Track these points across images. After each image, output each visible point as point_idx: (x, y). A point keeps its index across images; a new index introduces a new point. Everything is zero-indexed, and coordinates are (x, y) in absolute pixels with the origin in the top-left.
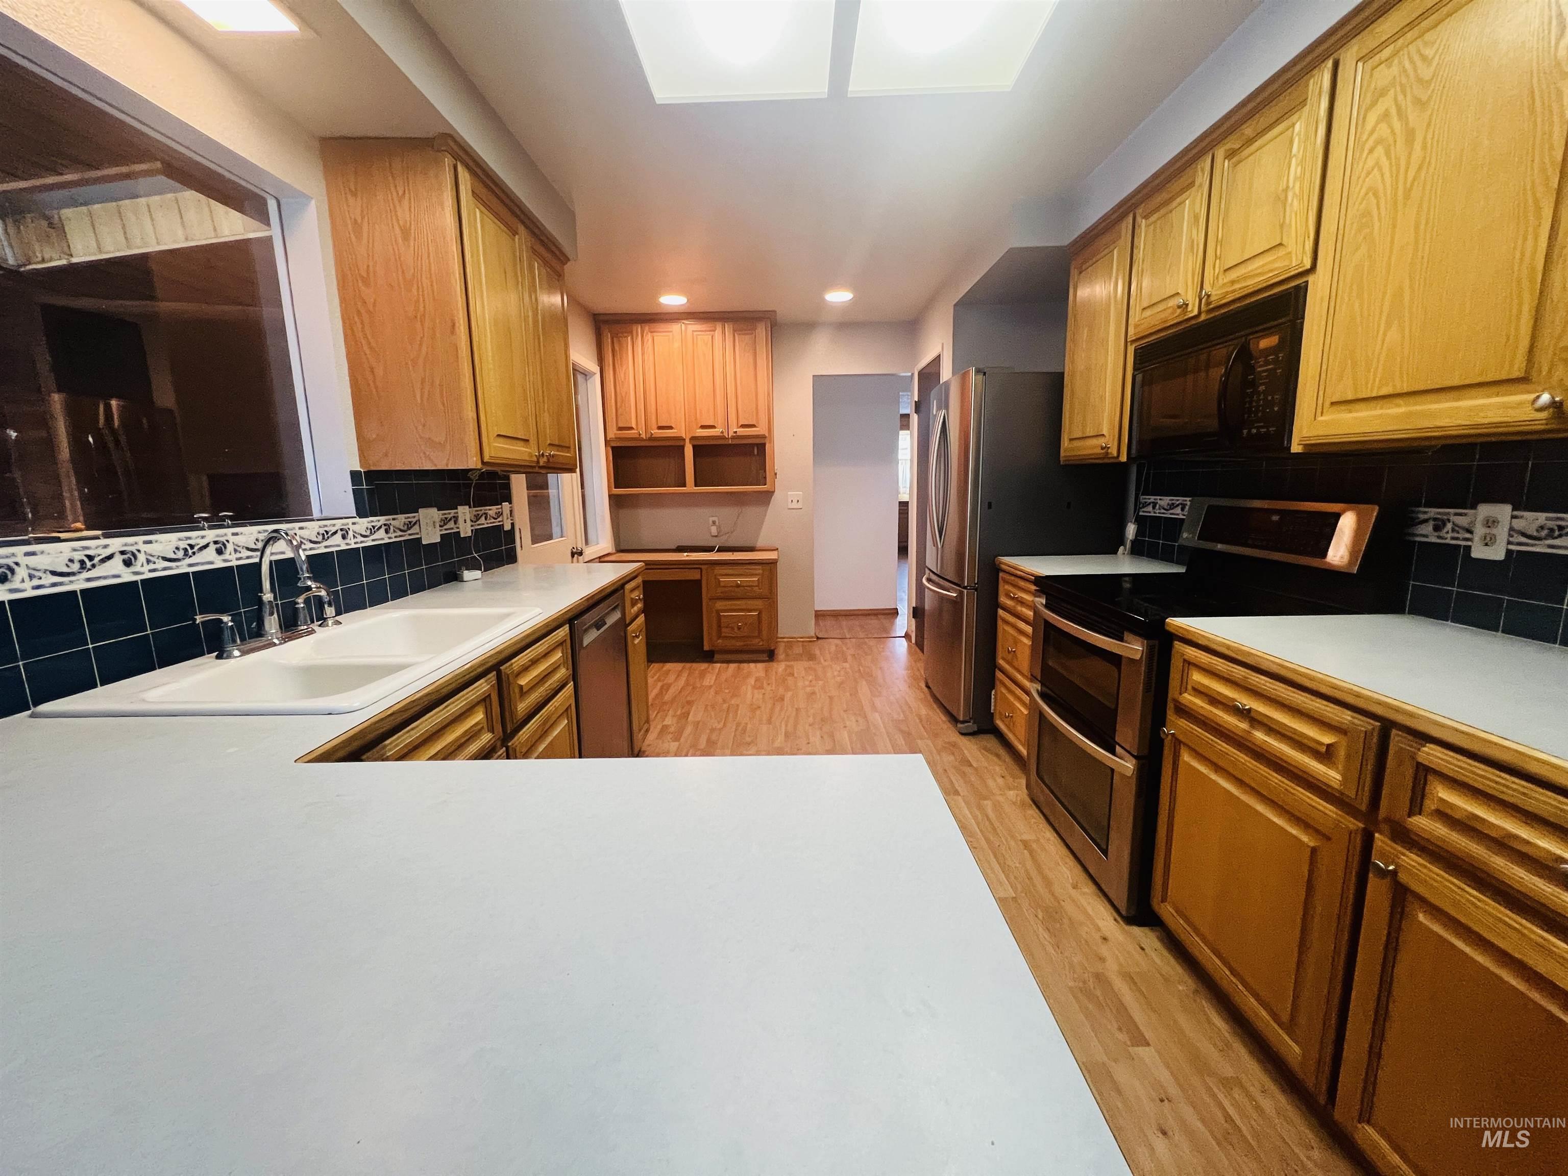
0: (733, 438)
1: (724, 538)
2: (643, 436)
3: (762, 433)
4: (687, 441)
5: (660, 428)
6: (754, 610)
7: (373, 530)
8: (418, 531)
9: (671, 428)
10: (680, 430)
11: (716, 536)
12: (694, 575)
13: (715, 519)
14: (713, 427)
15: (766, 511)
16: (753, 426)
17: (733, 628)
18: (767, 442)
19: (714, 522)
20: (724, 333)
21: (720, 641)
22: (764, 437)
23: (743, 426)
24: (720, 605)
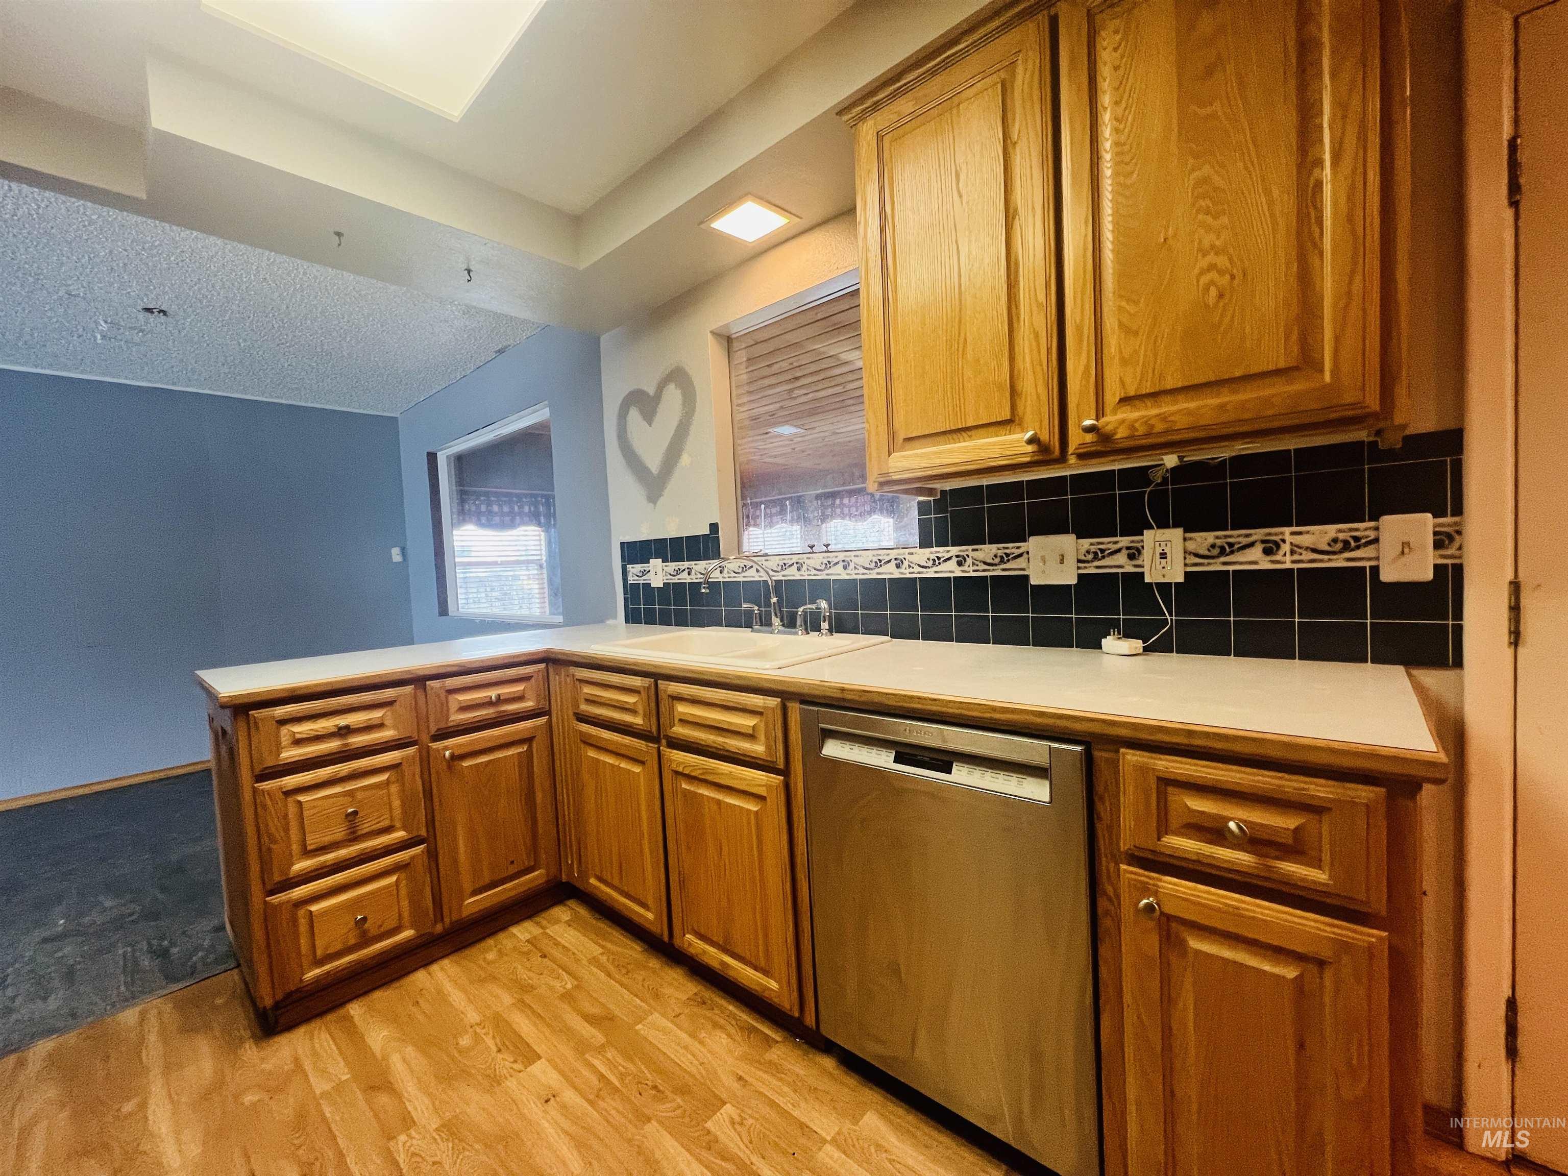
7: (937, 561)
8: (1023, 565)
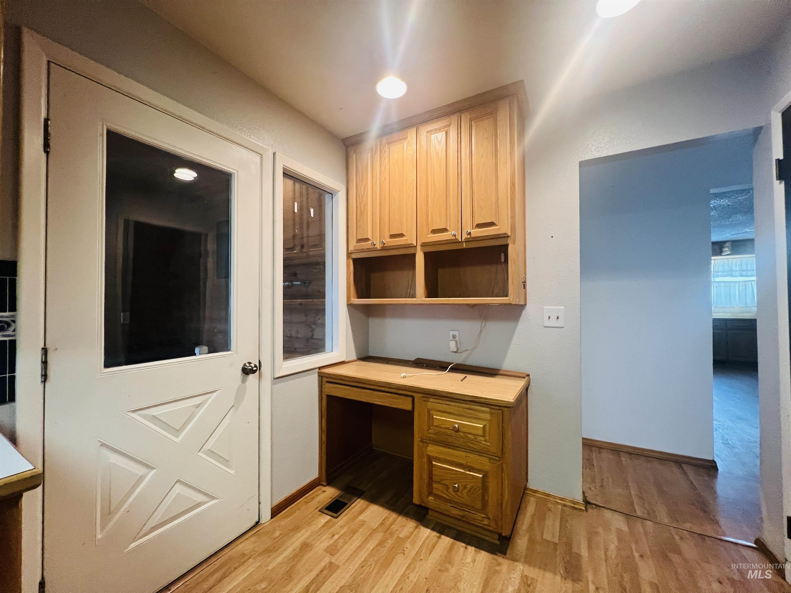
0: (467, 241)
1: (464, 355)
2: (378, 246)
3: (502, 232)
4: (419, 248)
5: (392, 236)
6: (478, 471)
9: (402, 235)
10: (410, 239)
11: (456, 352)
12: (405, 405)
13: (456, 333)
14: (445, 230)
15: (515, 328)
16: (492, 224)
17: (447, 488)
18: (509, 241)
19: (454, 337)
20: (459, 127)
21: (431, 498)
22: (506, 236)
23: (479, 226)
24: (432, 450)
